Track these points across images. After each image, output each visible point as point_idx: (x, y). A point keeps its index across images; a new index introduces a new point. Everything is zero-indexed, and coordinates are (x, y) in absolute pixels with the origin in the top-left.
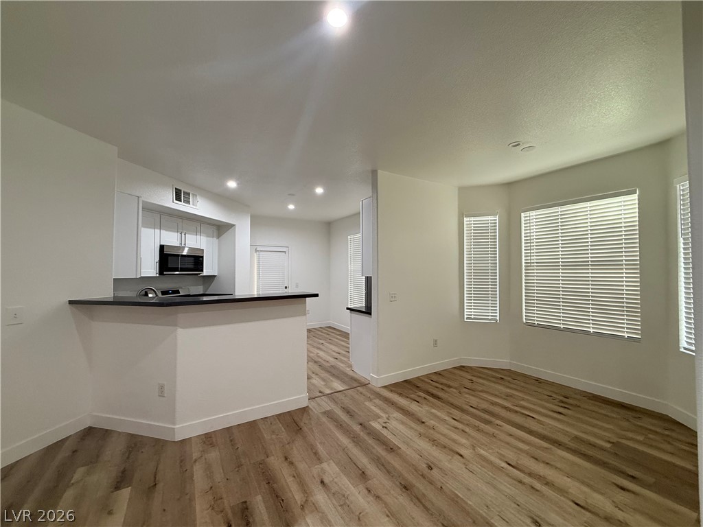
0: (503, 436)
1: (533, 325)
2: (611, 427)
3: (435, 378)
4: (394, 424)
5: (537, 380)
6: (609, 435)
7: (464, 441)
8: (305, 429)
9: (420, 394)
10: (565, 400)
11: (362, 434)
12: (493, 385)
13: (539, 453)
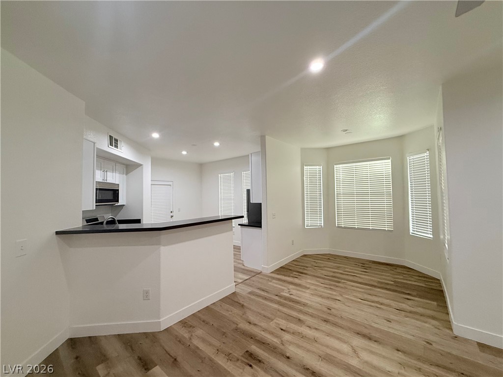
0: (349, 287)
1: (341, 227)
2: (389, 274)
3: (295, 263)
4: (294, 292)
5: (345, 257)
6: (390, 278)
7: (335, 293)
8: (245, 304)
9: (295, 273)
10: (363, 265)
11: (281, 300)
12: (326, 262)
13: (369, 291)
